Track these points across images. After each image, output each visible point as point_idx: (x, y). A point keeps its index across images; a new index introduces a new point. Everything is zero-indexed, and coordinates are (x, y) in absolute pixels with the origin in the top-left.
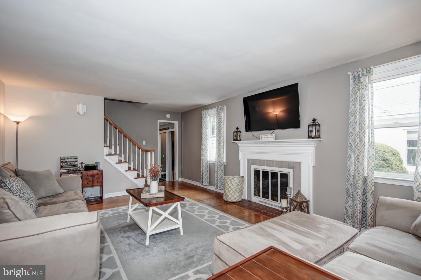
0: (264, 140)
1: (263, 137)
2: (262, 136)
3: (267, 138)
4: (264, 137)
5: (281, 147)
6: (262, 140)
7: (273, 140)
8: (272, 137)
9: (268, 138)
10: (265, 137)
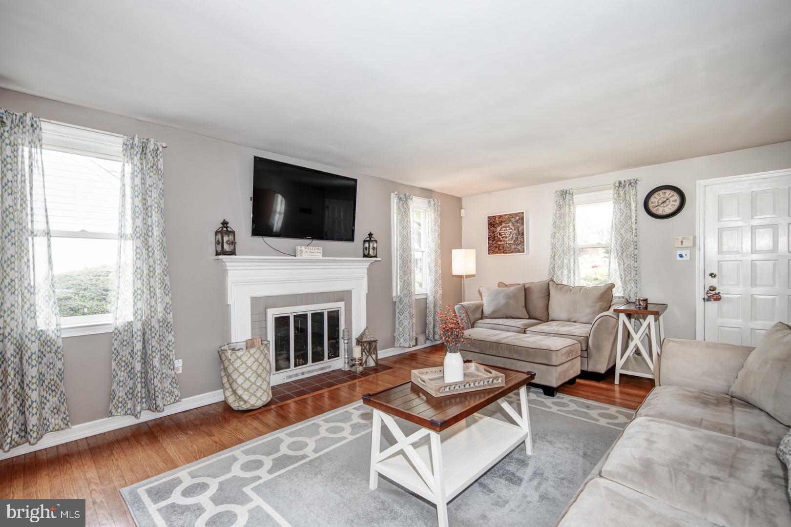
0: (305, 256)
1: (304, 251)
2: (302, 248)
3: (311, 254)
4: (306, 252)
5: (329, 268)
6: (301, 256)
7: (320, 257)
8: (320, 253)
9: (313, 254)
10: (308, 251)
